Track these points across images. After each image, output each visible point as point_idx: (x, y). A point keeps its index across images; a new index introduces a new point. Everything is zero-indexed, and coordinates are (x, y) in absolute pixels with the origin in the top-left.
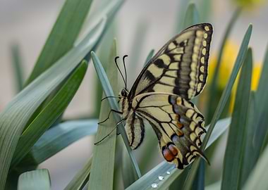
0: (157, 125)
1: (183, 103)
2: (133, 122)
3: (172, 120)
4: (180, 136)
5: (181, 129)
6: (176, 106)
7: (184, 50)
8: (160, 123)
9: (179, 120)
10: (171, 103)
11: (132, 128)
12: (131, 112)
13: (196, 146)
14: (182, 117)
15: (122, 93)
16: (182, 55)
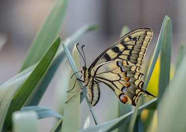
0: (110, 84)
1: (127, 64)
2: (92, 86)
3: (121, 77)
4: (128, 87)
5: (128, 81)
6: (123, 67)
7: (136, 43)
8: (112, 82)
9: (126, 76)
10: (119, 66)
11: (92, 90)
12: (91, 79)
13: (140, 88)
14: (128, 72)
15: (83, 68)
16: (134, 46)
